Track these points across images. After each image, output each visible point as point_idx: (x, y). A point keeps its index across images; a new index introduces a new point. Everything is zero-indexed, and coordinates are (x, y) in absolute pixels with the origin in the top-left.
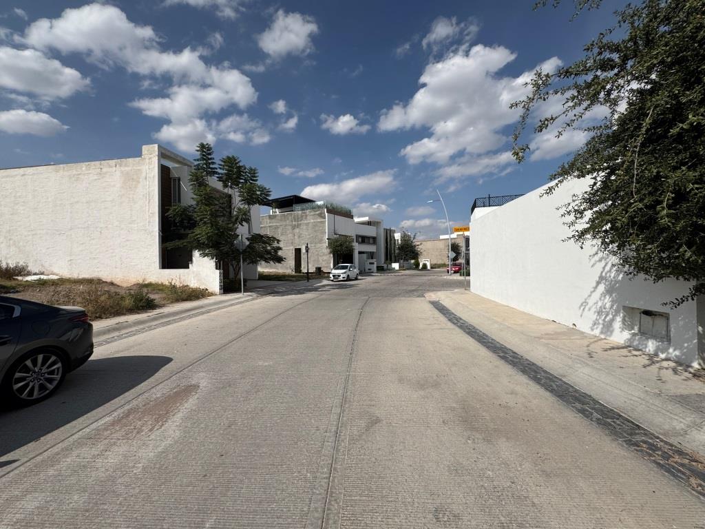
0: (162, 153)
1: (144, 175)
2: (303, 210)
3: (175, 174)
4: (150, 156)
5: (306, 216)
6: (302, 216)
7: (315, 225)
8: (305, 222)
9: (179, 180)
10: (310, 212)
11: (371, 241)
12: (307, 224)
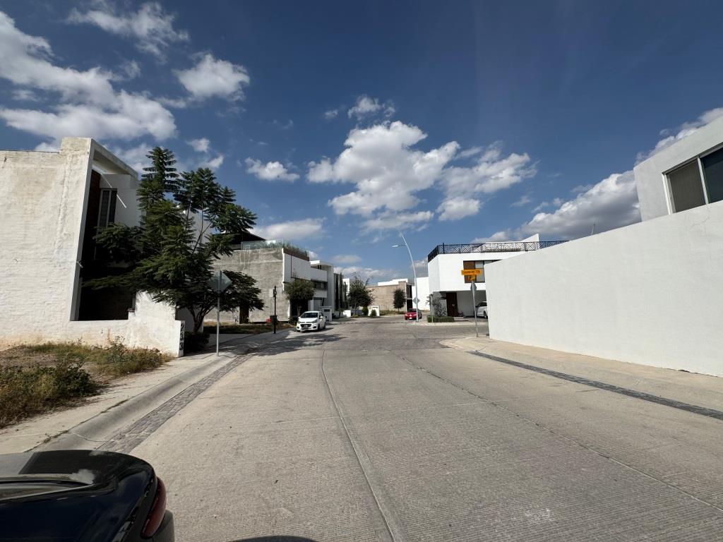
0: (96, 152)
1: (59, 177)
2: (253, 248)
3: (108, 184)
4: (75, 153)
5: (258, 255)
6: (252, 256)
7: (268, 267)
8: (256, 262)
9: (115, 192)
10: (264, 252)
11: (322, 286)
12: (259, 265)
